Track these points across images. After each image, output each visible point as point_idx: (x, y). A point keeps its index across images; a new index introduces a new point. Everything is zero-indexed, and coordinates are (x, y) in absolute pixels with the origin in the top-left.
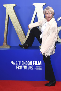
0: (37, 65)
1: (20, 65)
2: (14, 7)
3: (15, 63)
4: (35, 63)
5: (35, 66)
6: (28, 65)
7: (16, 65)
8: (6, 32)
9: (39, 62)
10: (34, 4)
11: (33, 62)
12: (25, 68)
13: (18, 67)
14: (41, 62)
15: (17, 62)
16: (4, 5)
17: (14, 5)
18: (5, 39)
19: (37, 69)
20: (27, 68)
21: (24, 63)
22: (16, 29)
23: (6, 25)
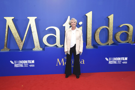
0: (31, 63)
1: (18, 64)
2: (13, 19)
3: (14, 62)
4: (30, 62)
5: (29, 64)
6: (24, 64)
7: (14, 64)
8: (6, 38)
9: (32, 61)
10: (28, 18)
11: (28, 61)
12: (22, 66)
13: (16, 66)
14: (34, 61)
15: (15, 62)
16: (5, 18)
17: (13, 18)
18: (5, 44)
19: (30, 66)
20: (23, 66)
21: (21, 62)
22: (14, 36)
23: (7, 33)
